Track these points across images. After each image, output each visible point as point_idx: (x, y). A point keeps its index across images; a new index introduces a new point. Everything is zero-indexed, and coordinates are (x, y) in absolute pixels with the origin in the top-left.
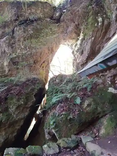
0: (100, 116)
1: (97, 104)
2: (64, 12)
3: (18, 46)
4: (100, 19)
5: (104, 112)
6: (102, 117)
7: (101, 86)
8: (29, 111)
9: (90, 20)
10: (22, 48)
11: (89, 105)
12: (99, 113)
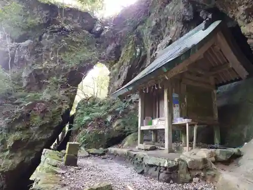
0: (127, 134)
1: (125, 124)
2: (106, 29)
3: (45, 57)
4: (138, 50)
5: (130, 131)
6: (128, 135)
7: (132, 111)
8: (54, 132)
9: (130, 48)
10: (51, 60)
11: (118, 125)
12: (126, 132)
